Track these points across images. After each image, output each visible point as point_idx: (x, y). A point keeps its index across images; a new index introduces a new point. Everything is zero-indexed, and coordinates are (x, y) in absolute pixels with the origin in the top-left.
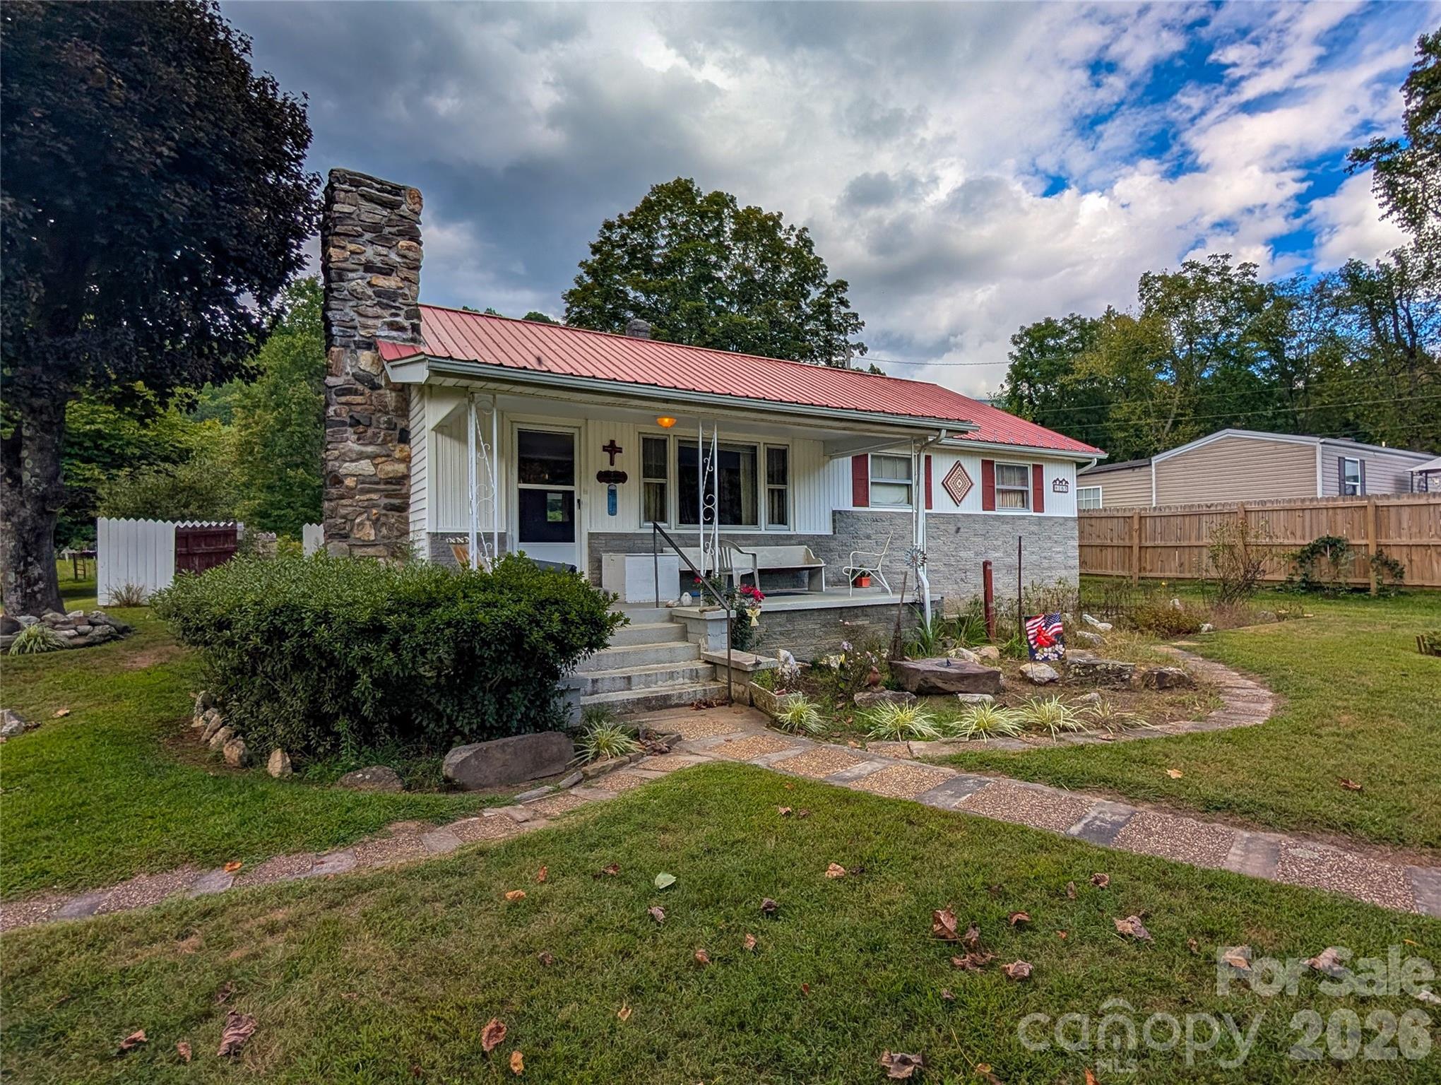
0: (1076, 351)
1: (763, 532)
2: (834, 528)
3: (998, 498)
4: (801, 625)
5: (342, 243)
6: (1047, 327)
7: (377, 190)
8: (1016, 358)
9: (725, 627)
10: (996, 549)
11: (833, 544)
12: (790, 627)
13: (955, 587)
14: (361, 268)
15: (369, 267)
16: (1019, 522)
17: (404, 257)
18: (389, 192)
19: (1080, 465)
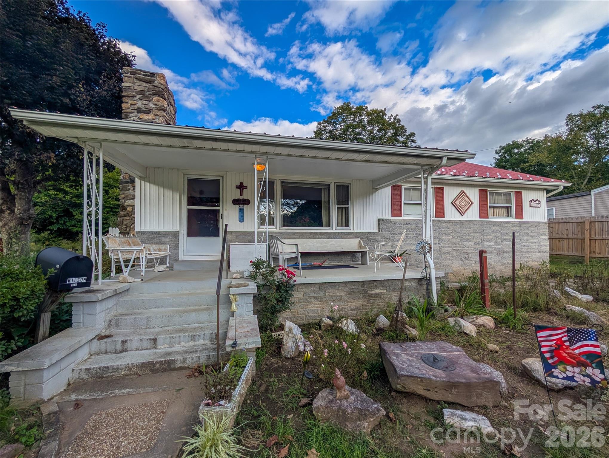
0: (529, 154)
1: (334, 231)
2: (379, 229)
3: (490, 211)
4: (331, 292)
5: (126, 101)
6: (513, 145)
7: (144, 75)
8: (498, 159)
9: (251, 299)
10: (489, 240)
11: (378, 238)
12: (322, 294)
13: (461, 262)
14: (136, 111)
15: (139, 111)
16: (505, 225)
17: (156, 105)
18: (149, 76)
19: (548, 191)
